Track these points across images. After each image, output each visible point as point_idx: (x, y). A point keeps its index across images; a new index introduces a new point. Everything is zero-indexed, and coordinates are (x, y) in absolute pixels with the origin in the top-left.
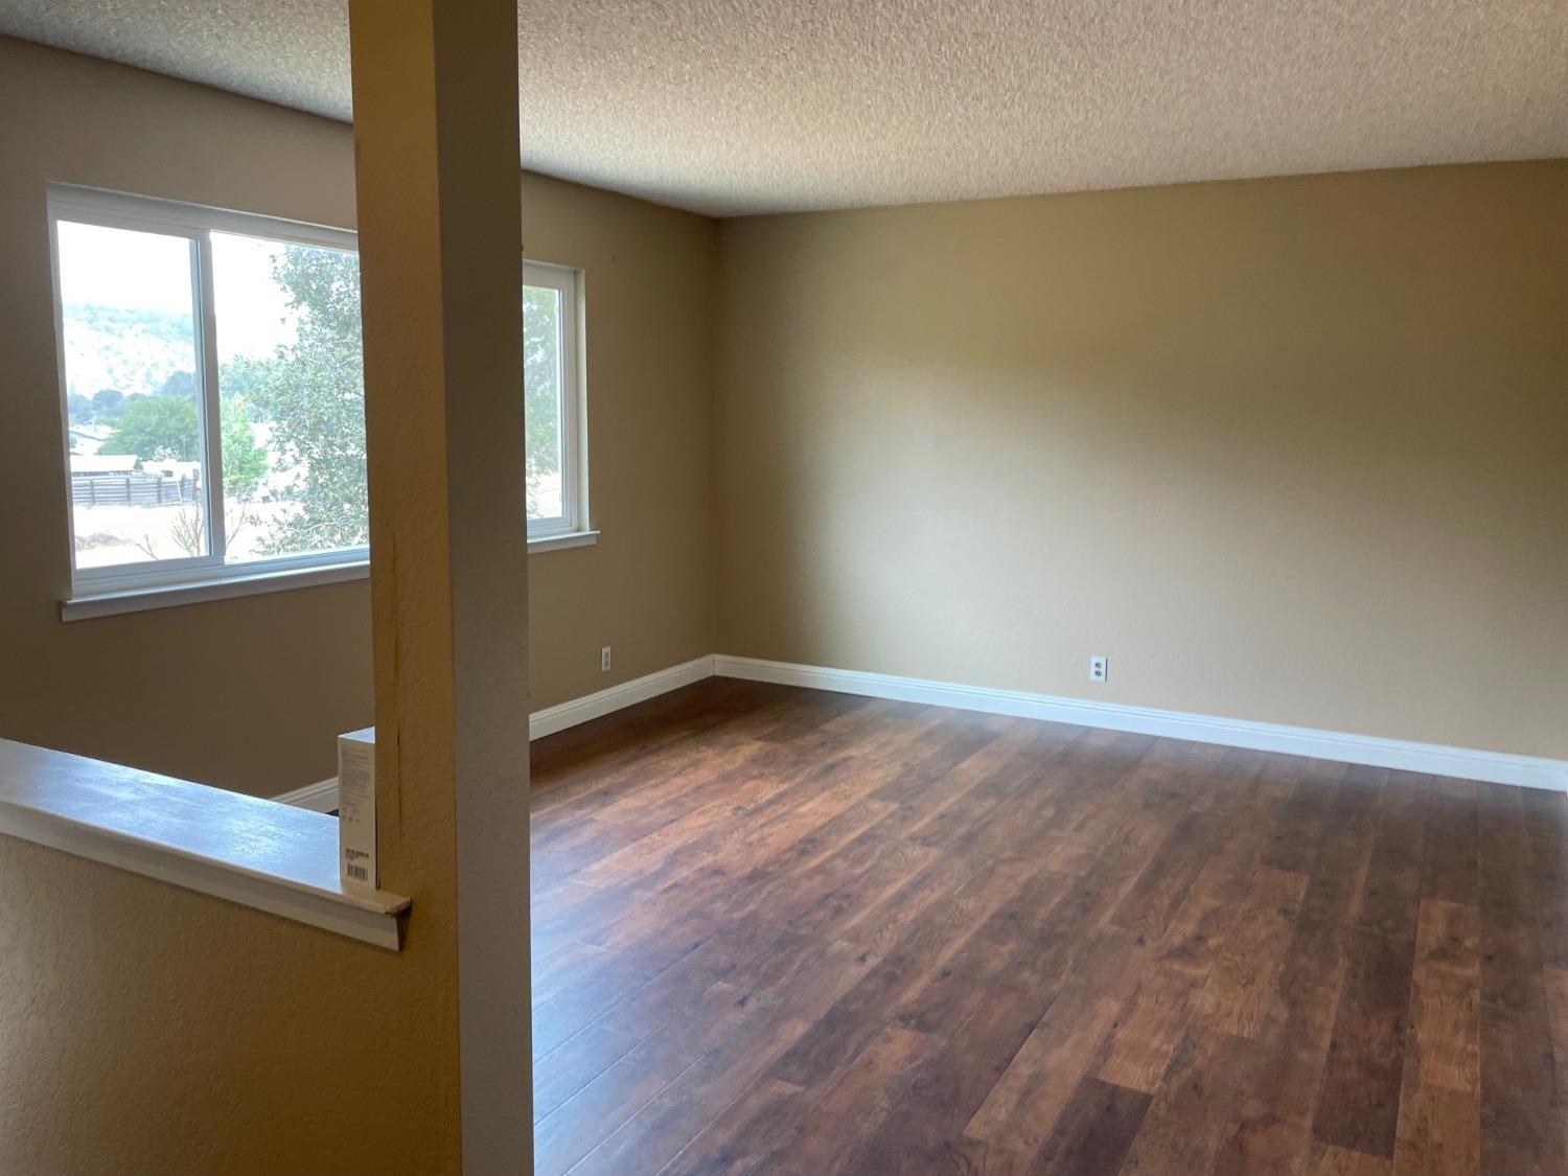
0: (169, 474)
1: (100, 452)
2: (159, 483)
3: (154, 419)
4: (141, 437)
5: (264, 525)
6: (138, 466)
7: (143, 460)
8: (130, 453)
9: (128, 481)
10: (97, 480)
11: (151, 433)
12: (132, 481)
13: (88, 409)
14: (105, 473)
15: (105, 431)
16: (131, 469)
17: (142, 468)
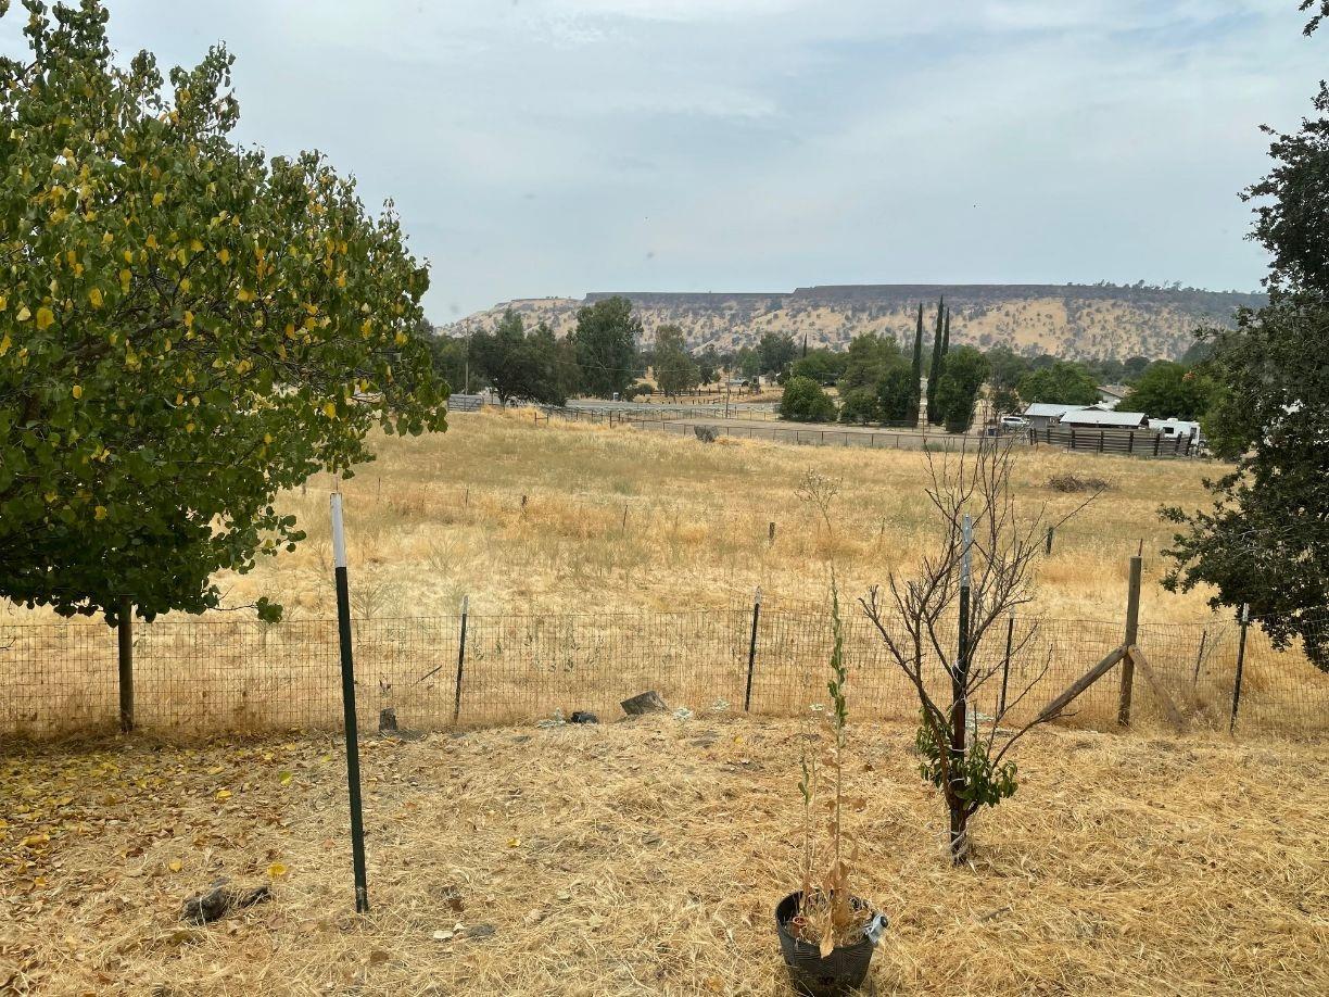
0: (1170, 430)
1: (1117, 409)
2: (1158, 439)
3: (1165, 382)
4: (1153, 397)
5: (1187, 523)
6: (1144, 422)
7: (1151, 418)
8: (1140, 411)
9: (1132, 435)
10: (1107, 432)
11: (1160, 394)
12: (1136, 434)
13: (1119, 372)
14: (1117, 426)
15: (1125, 391)
16: (1137, 424)
17: (1147, 424)
